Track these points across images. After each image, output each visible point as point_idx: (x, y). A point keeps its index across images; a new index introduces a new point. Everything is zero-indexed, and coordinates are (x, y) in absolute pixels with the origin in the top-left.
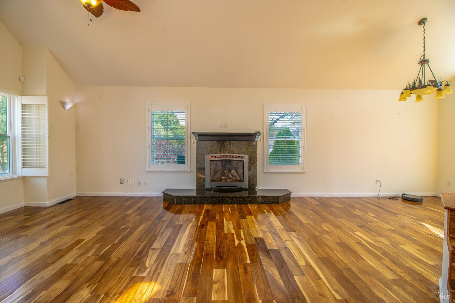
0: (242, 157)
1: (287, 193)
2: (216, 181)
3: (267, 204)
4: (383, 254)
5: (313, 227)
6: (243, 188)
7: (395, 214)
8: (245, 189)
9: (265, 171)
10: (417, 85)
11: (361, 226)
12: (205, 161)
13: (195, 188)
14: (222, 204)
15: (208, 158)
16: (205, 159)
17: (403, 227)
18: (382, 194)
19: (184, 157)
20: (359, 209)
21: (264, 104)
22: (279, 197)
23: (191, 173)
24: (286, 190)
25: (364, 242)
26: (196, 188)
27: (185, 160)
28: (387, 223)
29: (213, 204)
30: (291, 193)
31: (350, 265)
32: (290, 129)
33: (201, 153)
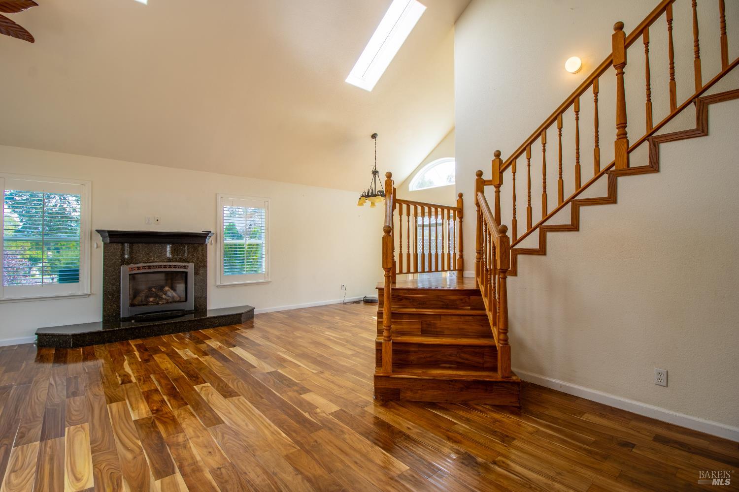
0: (185, 267)
1: (248, 309)
2: (139, 305)
3: (225, 325)
4: (346, 342)
5: (285, 336)
6: (186, 311)
7: (357, 314)
8: (190, 312)
9: (218, 284)
10: (370, 194)
11: (329, 328)
12: (120, 276)
13: (101, 320)
14: (159, 335)
15: (125, 270)
16: (120, 272)
17: (362, 322)
18: (347, 299)
19: (77, 271)
20: (327, 315)
21: (216, 195)
22: (241, 314)
23: (91, 297)
24: (247, 306)
25: (332, 338)
26: (103, 320)
27: (80, 275)
28: (351, 322)
29: (144, 337)
30: (254, 308)
31: (321, 354)
32: (237, 225)
33: (113, 264)
